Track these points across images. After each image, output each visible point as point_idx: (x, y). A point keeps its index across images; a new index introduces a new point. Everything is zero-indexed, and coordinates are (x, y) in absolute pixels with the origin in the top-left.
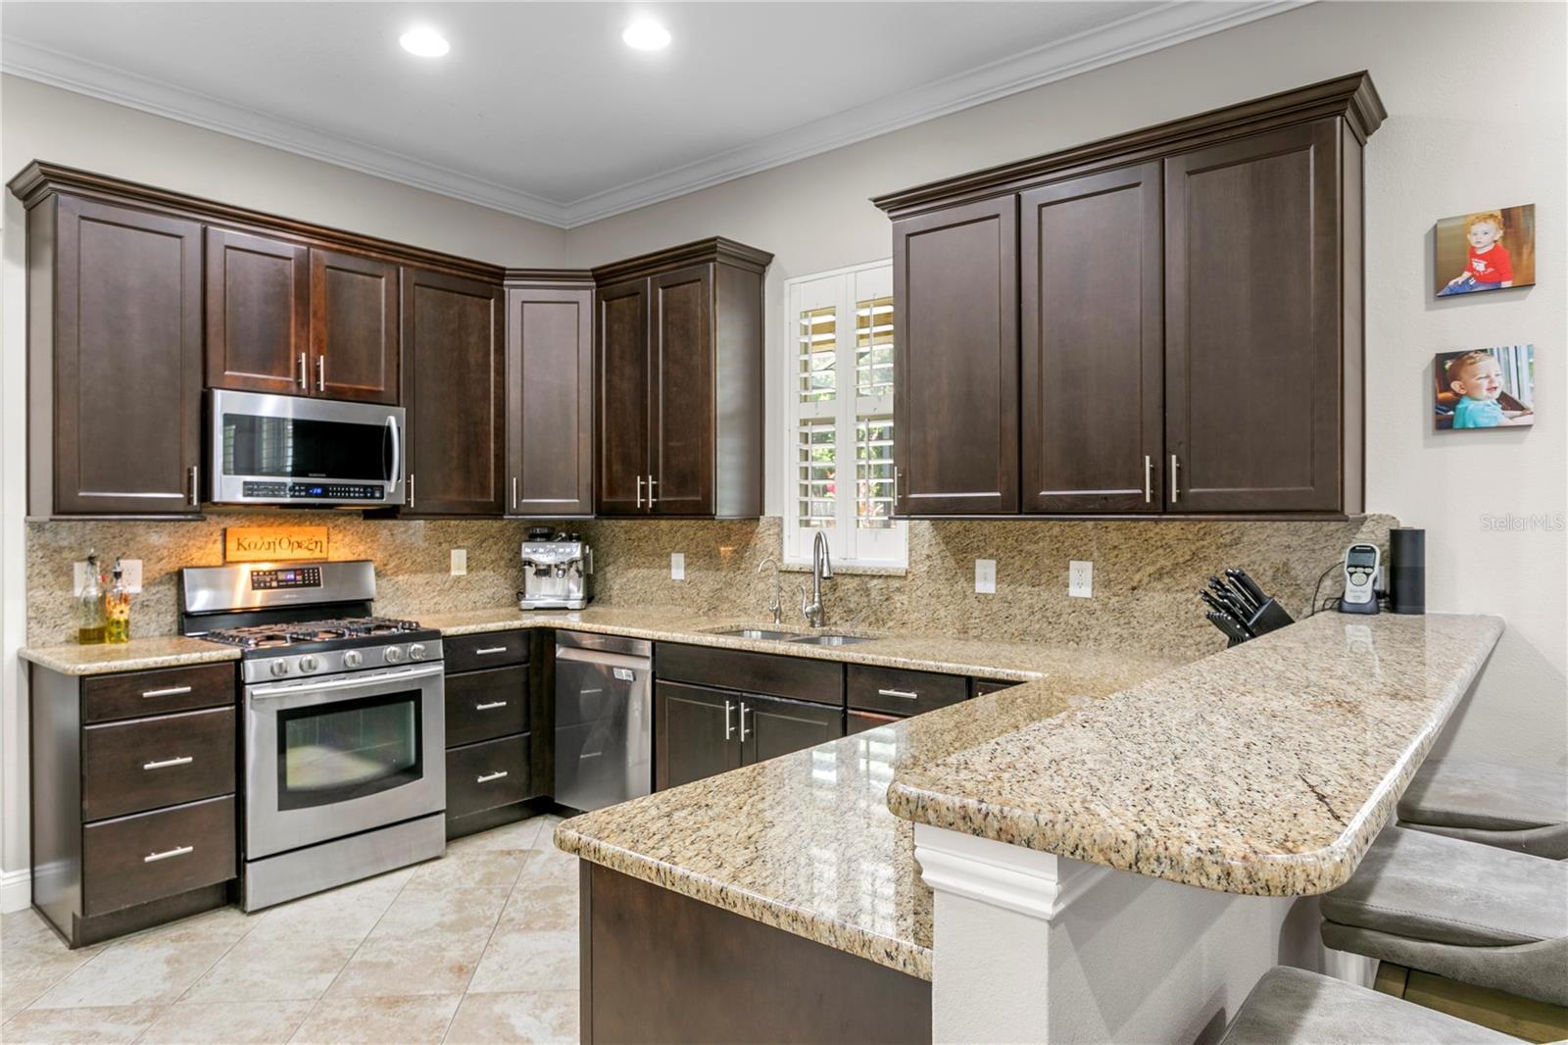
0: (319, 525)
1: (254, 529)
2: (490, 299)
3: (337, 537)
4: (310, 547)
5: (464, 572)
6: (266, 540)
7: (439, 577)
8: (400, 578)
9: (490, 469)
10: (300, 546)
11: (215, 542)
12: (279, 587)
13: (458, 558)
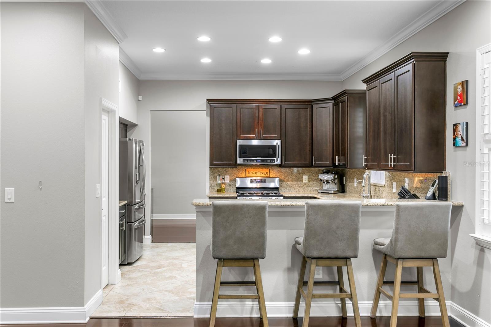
0: (267, 169)
1: (252, 169)
2: (307, 108)
3: (271, 171)
4: (265, 174)
5: (307, 182)
6: (255, 172)
7: (299, 183)
8: (289, 182)
9: (307, 154)
10: (262, 174)
11: (244, 172)
12: (256, 183)
13: (305, 178)
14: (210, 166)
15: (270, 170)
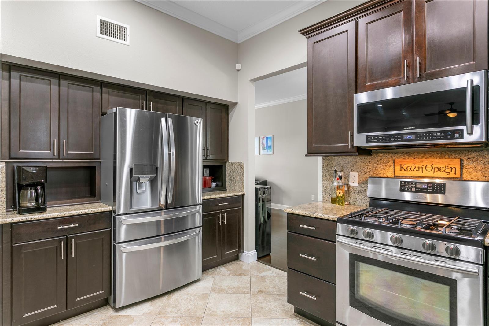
0: (456, 158)
1: (411, 159)
3: (467, 165)
4: (447, 171)
10: (439, 170)
11: (390, 166)
12: (416, 191)
14: (308, 153)
15: (461, 160)
